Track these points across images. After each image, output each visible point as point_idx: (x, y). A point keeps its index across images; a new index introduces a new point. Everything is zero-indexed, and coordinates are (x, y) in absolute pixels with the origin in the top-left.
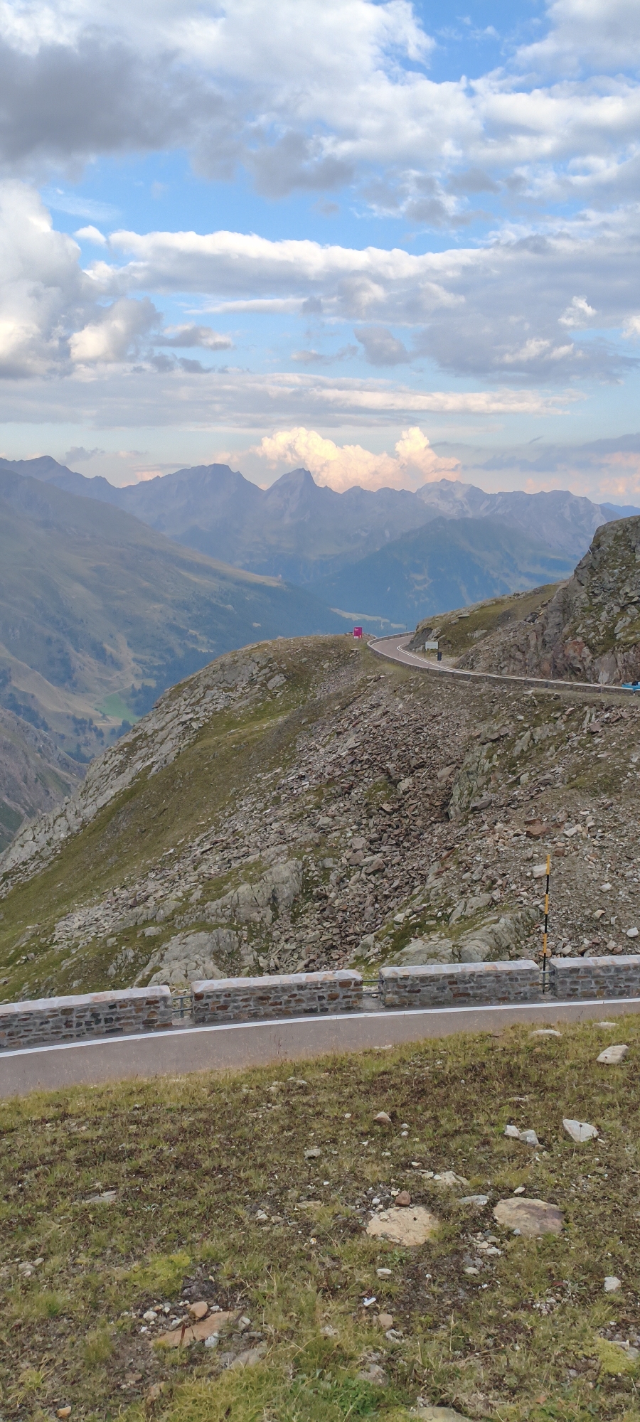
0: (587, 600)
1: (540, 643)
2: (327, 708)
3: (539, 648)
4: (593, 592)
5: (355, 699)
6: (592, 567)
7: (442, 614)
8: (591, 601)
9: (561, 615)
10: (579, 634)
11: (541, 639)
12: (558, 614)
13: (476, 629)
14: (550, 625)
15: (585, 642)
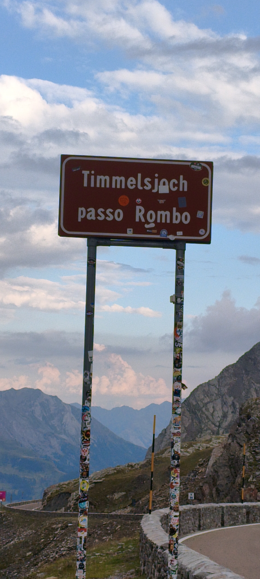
0: (251, 457)
1: (214, 491)
2: (17, 555)
3: (214, 495)
4: (254, 451)
5: (45, 546)
6: (247, 432)
7: (66, 483)
8: (254, 457)
9: (229, 469)
10: (252, 483)
11: (214, 489)
12: (226, 469)
13: (114, 492)
14: (221, 478)
15: (257, 489)
